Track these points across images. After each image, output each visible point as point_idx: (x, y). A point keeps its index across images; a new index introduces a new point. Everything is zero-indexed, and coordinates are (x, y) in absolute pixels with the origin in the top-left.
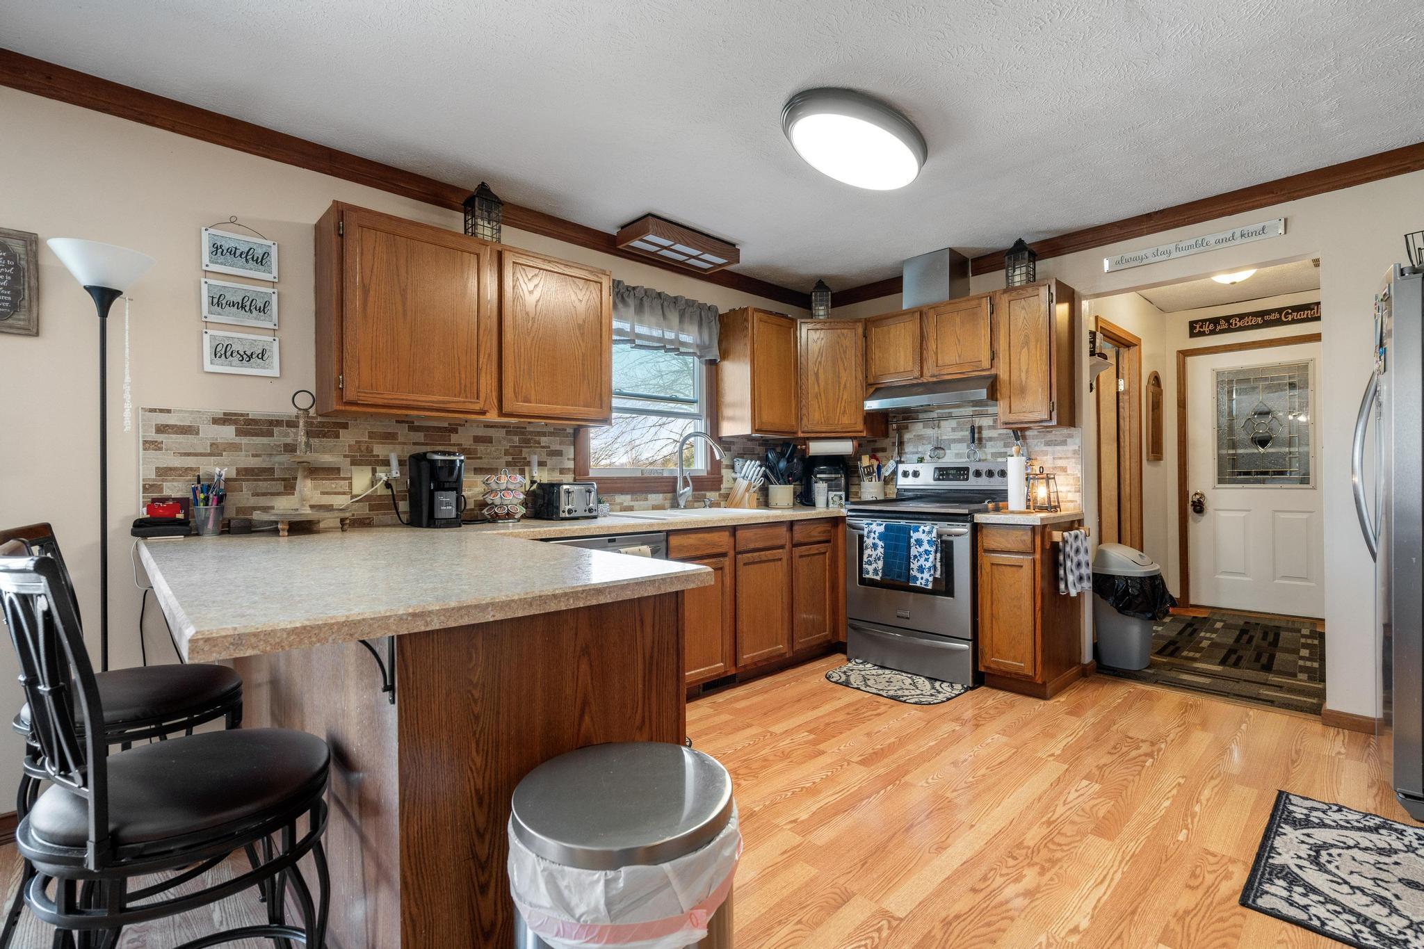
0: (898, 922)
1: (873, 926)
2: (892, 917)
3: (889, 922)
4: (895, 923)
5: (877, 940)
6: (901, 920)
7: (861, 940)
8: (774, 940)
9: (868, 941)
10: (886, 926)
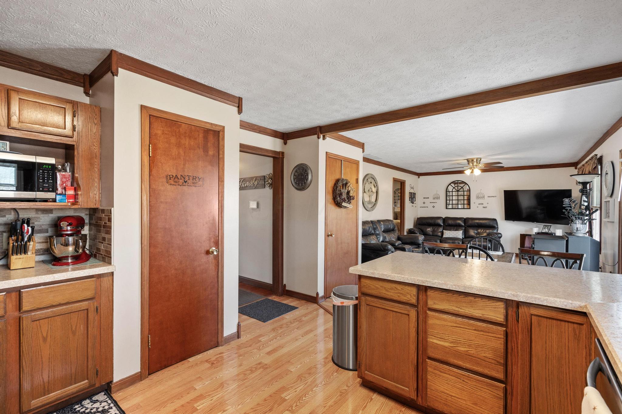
0: (289, 409)
1: (298, 407)
2: (290, 411)
3: (292, 409)
4: (290, 409)
5: (298, 402)
6: (287, 410)
7: (303, 402)
8: (333, 400)
9: (301, 402)
10: (294, 407)
